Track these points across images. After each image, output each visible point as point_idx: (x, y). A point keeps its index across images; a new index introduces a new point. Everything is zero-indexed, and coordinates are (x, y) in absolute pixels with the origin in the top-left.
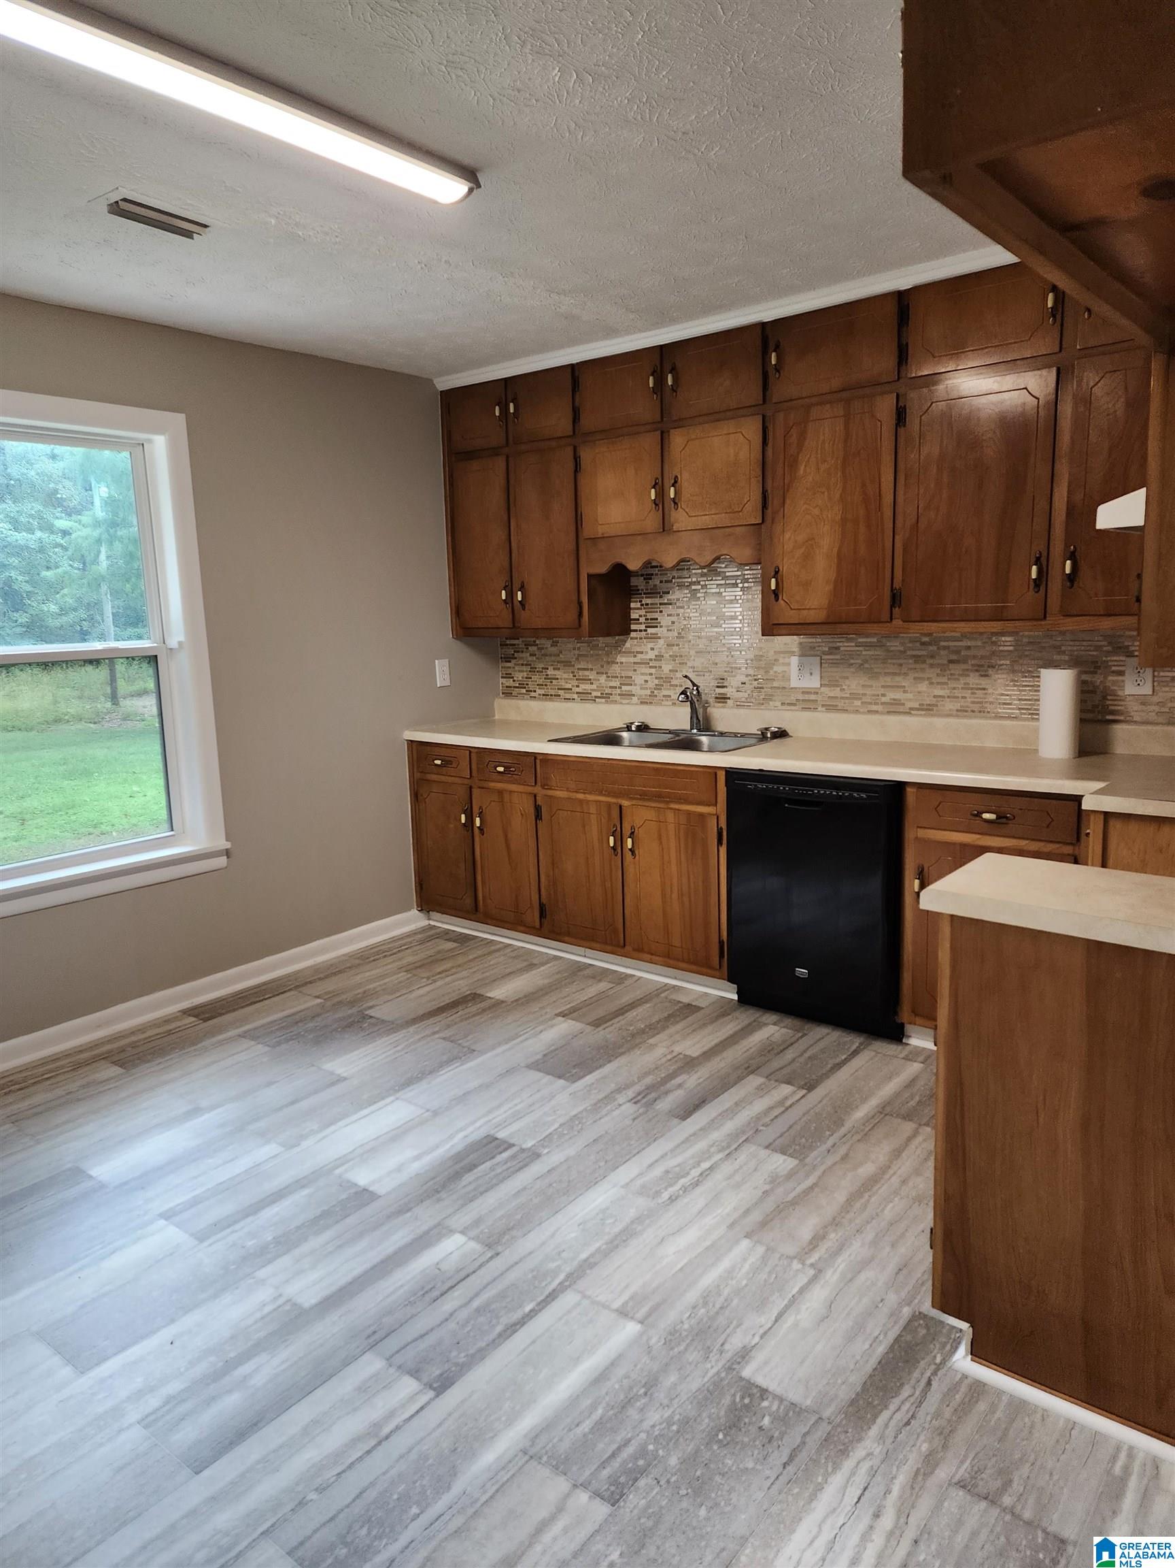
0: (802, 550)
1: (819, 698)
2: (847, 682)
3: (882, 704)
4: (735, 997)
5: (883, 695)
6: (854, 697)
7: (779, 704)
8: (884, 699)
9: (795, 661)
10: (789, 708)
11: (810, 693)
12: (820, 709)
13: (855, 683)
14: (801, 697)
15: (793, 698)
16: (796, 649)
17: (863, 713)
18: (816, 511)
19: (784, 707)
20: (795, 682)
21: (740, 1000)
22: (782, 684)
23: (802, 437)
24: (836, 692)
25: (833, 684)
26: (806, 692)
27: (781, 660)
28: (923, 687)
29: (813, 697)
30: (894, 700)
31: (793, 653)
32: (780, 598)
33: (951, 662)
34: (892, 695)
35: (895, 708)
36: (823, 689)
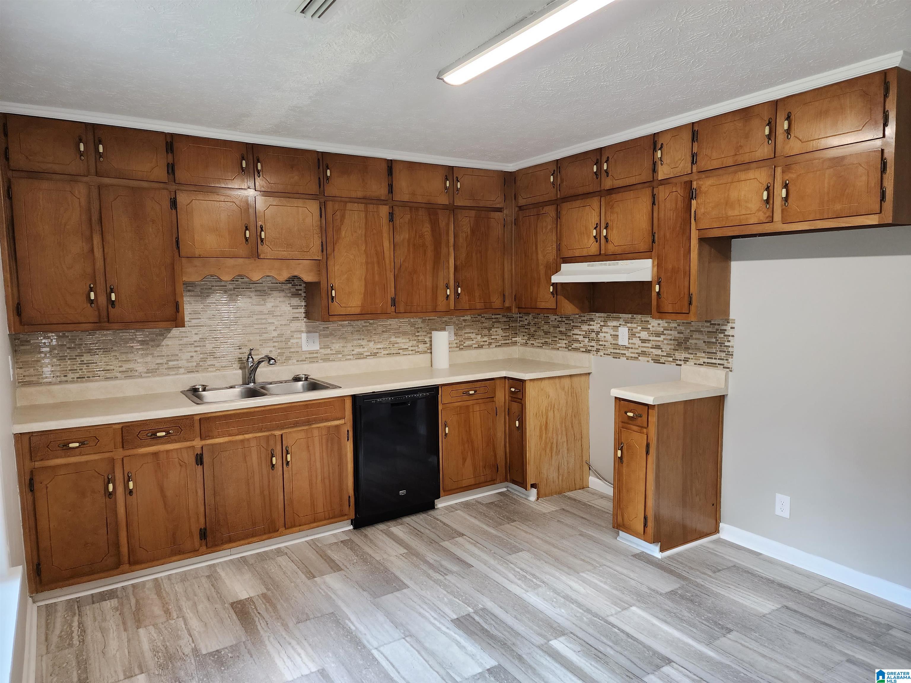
0: (346, 276)
1: (318, 355)
2: (334, 345)
3: (353, 355)
4: (351, 527)
5: (353, 351)
6: (338, 353)
7: (295, 361)
8: (353, 353)
9: (304, 335)
10: (302, 363)
11: (313, 353)
12: (320, 361)
13: (337, 346)
14: (308, 356)
15: (304, 357)
16: (304, 329)
17: (344, 361)
18: (352, 257)
19: (298, 363)
20: (305, 348)
21: (354, 529)
22: (297, 350)
23: (343, 217)
24: (328, 351)
25: (326, 347)
26: (311, 353)
27: (295, 336)
28: (371, 344)
29: (315, 355)
30: (358, 352)
31: (302, 332)
32: (335, 301)
33: (383, 331)
34: (357, 350)
35: (360, 356)
36: (321, 350)
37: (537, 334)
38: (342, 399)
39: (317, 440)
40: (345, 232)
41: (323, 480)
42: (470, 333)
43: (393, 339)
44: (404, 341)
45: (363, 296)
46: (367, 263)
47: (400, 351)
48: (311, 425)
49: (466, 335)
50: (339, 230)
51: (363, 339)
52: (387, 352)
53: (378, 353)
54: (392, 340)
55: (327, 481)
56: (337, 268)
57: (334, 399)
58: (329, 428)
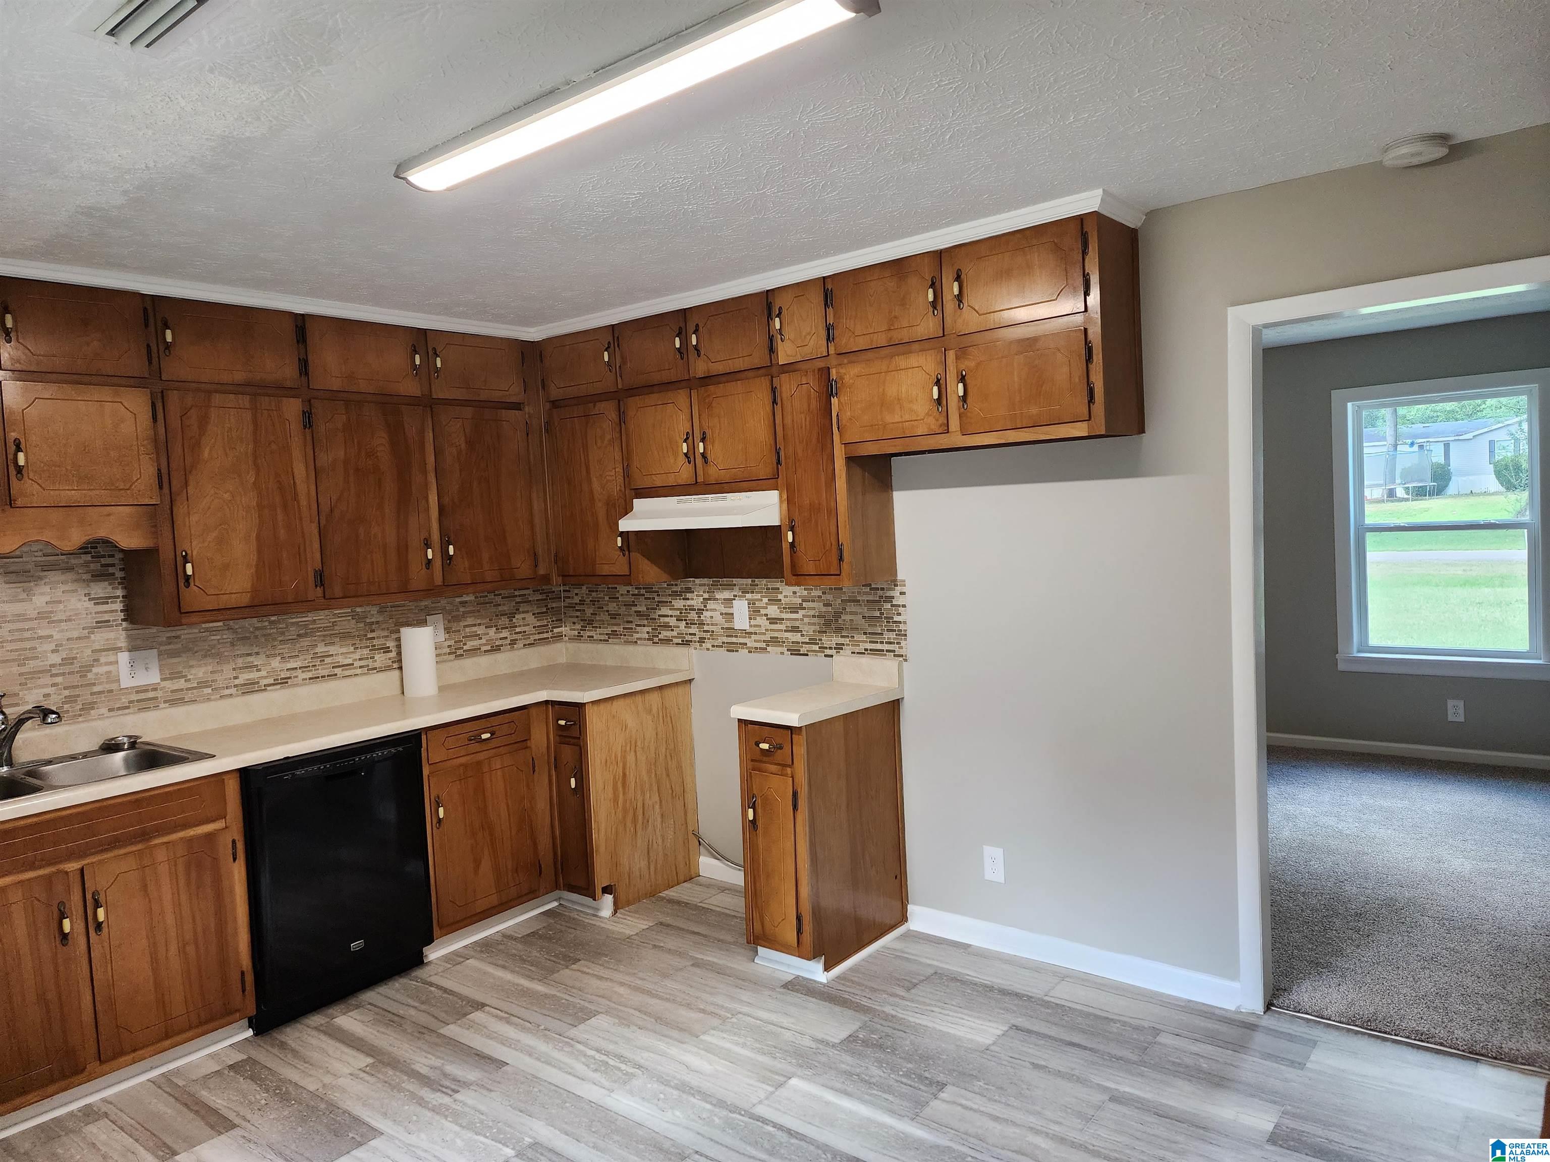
0: (214, 534)
1: (159, 694)
2: (193, 671)
3: (235, 686)
4: (250, 1033)
5: (236, 678)
6: (203, 684)
7: (104, 711)
8: (237, 682)
9: (124, 658)
10: (120, 712)
11: (146, 691)
12: (162, 705)
13: (199, 672)
14: (135, 697)
15: (124, 700)
16: (122, 643)
17: (215, 700)
18: (227, 496)
19: (112, 714)
20: (126, 682)
21: (256, 1035)
22: (108, 687)
23: (204, 421)
24: (181, 684)
25: (175, 676)
26: (140, 690)
27: (103, 660)
28: (276, 663)
29: (151, 695)
30: (248, 680)
31: (119, 649)
32: (192, 584)
33: (299, 636)
34: (244, 677)
35: (250, 688)
36: (164, 684)
37: (598, 619)
38: (219, 778)
39: (163, 869)
40: (211, 450)
41: (182, 950)
42: (475, 625)
43: (321, 649)
44: (344, 650)
45: (253, 570)
46: (260, 507)
47: (338, 671)
48: (148, 840)
49: (467, 630)
50: (196, 446)
51: (257, 653)
52: (310, 675)
53: (290, 678)
54: (318, 650)
55: (191, 949)
56: (194, 518)
57: (198, 783)
58: (190, 841)
